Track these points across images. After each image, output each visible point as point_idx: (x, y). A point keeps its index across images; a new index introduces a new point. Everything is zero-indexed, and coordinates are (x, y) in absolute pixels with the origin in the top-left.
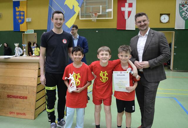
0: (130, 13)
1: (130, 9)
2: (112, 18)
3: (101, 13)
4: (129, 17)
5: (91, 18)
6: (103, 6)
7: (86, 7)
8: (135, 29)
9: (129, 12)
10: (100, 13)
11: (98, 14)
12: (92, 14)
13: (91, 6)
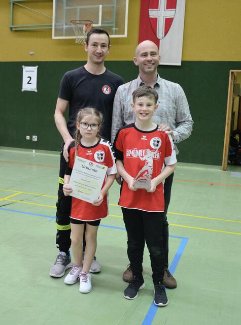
0: (169, 22)
1: (170, 13)
2: (125, 35)
3: (100, 24)
4: (166, 32)
5: (74, 35)
6: (106, 6)
7: (66, 10)
8: (180, 64)
9: (166, 19)
10: (98, 23)
11: (94, 25)
12: (81, 26)
13: (79, 7)
